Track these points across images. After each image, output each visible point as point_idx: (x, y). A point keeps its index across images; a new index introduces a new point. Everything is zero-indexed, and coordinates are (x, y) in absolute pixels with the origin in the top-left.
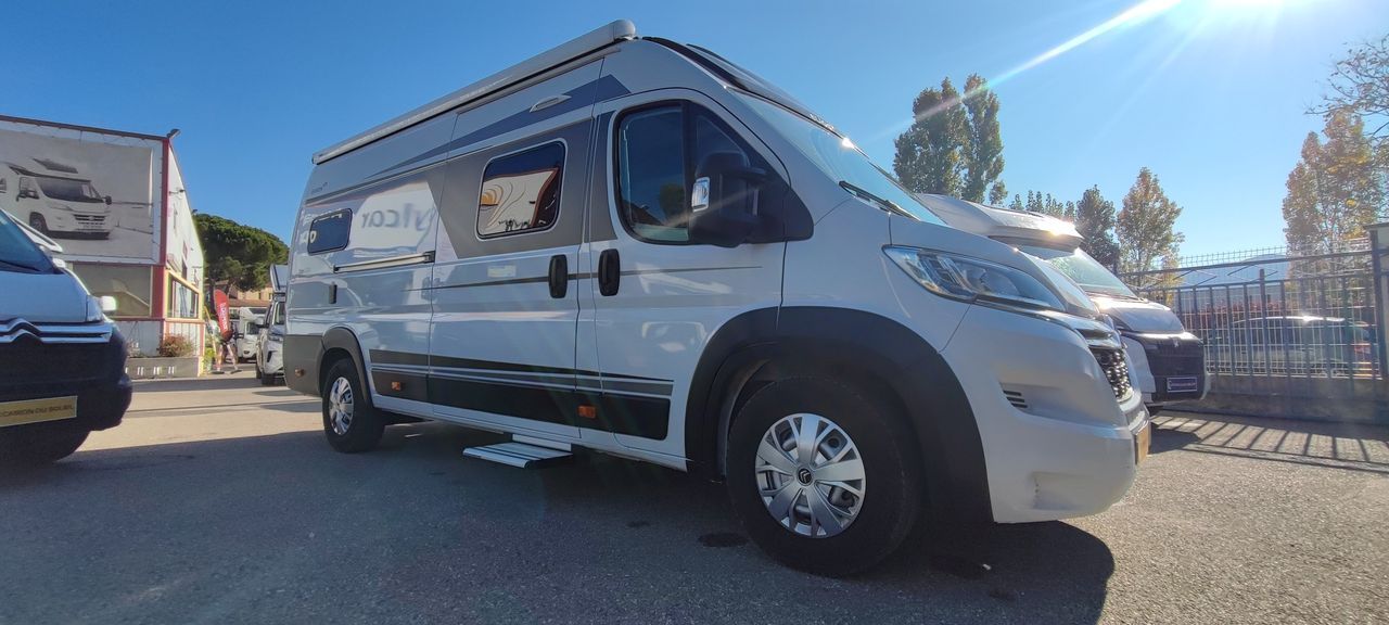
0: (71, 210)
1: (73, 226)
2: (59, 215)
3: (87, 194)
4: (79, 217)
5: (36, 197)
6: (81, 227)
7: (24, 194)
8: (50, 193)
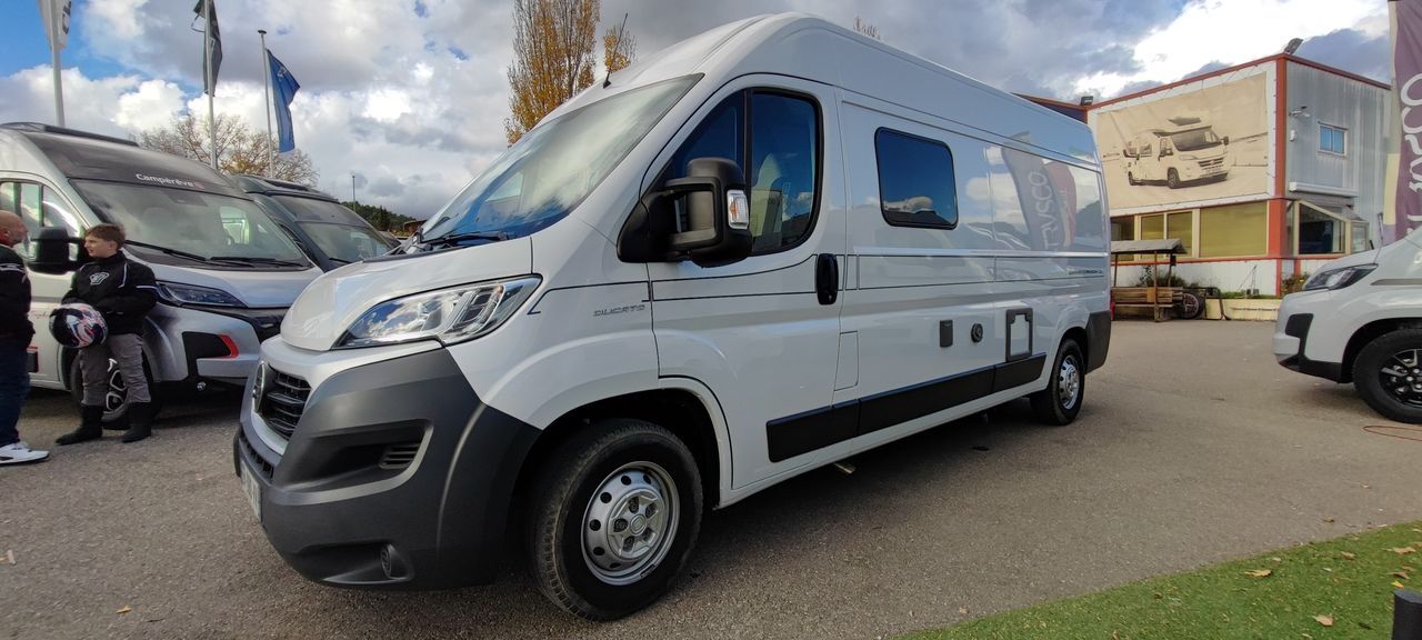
0: (1196, 158)
1: (1198, 173)
2: (1188, 167)
3: (1209, 140)
4: (1203, 164)
5: (1171, 154)
6: (1205, 172)
7: (1163, 154)
8: (1182, 148)
